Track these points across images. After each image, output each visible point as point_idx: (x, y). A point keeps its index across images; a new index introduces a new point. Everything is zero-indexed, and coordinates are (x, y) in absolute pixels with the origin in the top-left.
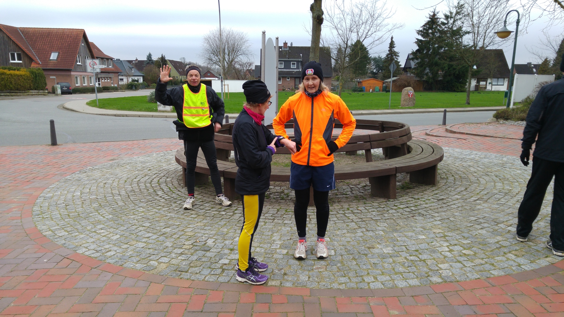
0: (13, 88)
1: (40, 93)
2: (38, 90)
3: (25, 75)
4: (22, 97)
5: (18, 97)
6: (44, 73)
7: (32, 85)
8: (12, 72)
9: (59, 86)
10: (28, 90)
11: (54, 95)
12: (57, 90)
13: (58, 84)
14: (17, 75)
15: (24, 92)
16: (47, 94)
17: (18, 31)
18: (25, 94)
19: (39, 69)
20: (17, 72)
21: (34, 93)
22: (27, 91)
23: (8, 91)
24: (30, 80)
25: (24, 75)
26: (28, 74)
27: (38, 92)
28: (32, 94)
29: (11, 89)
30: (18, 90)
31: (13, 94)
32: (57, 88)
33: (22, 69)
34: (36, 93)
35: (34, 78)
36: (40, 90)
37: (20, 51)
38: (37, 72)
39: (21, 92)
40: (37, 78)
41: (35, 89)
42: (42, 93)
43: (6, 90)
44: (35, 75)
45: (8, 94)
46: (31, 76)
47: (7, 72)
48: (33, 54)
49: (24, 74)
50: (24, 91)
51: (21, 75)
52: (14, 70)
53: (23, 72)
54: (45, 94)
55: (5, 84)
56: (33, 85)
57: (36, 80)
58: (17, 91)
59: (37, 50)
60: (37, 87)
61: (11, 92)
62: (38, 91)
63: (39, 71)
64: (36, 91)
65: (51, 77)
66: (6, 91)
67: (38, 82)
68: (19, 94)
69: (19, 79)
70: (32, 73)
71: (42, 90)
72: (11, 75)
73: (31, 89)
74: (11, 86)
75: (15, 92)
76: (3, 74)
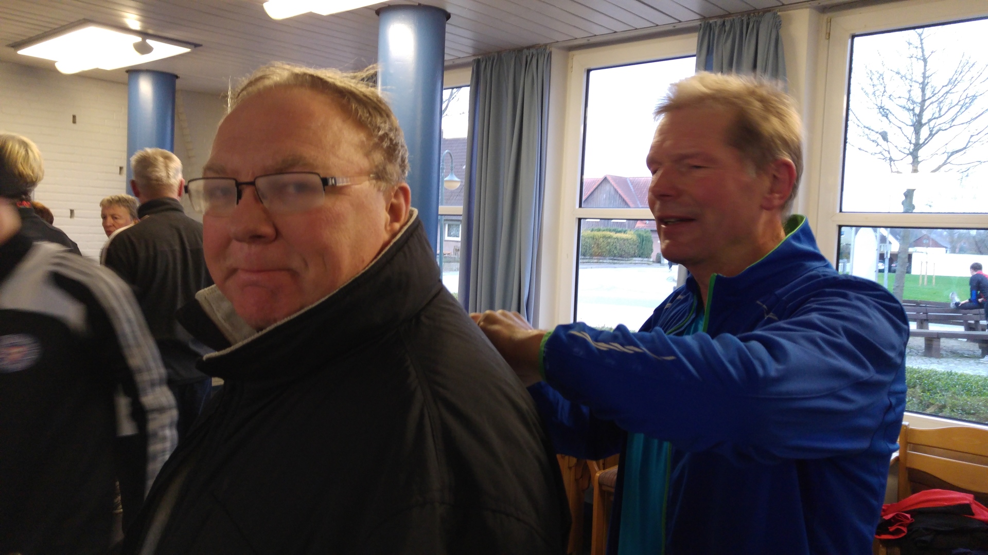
0: (617, 254)
1: (644, 262)
2: (642, 257)
3: (632, 239)
4: (624, 265)
5: (620, 266)
6: (652, 236)
7: (637, 251)
8: (619, 235)
10: (632, 257)
14: (623, 239)
15: (627, 259)
16: (651, 263)
18: (628, 262)
19: (647, 231)
21: (637, 262)
22: (630, 259)
23: (612, 258)
24: (636, 244)
25: (630, 239)
26: (634, 238)
27: (642, 261)
28: (634, 262)
29: (615, 256)
30: (621, 256)
31: (616, 261)
33: (628, 232)
34: (639, 262)
35: (640, 243)
36: (644, 258)
38: (645, 235)
39: (624, 259)
40: (644, 243)
41: (640, 257)
42: (646, 262)
43: (610, 256)
45: (611, 261)
46: (638, 240)
49: (630, 237)
50: (628, 258)
51: (627, 240)
52: (620, 232)
54: (649, 263)
55: (610, 250)
57: (642, 245)
58: (620, 258)
60: (642, 254)
61: (613, 260)
62: (642, 259)
64: (640, 259)
66: (610, 258)
68: (621, 262)
69: (624, 244)
71: (646, 257)
72: (617, 238)
73: (635, 257)
74: (615, 252)
75: (618, 260)
76: (609, 237)
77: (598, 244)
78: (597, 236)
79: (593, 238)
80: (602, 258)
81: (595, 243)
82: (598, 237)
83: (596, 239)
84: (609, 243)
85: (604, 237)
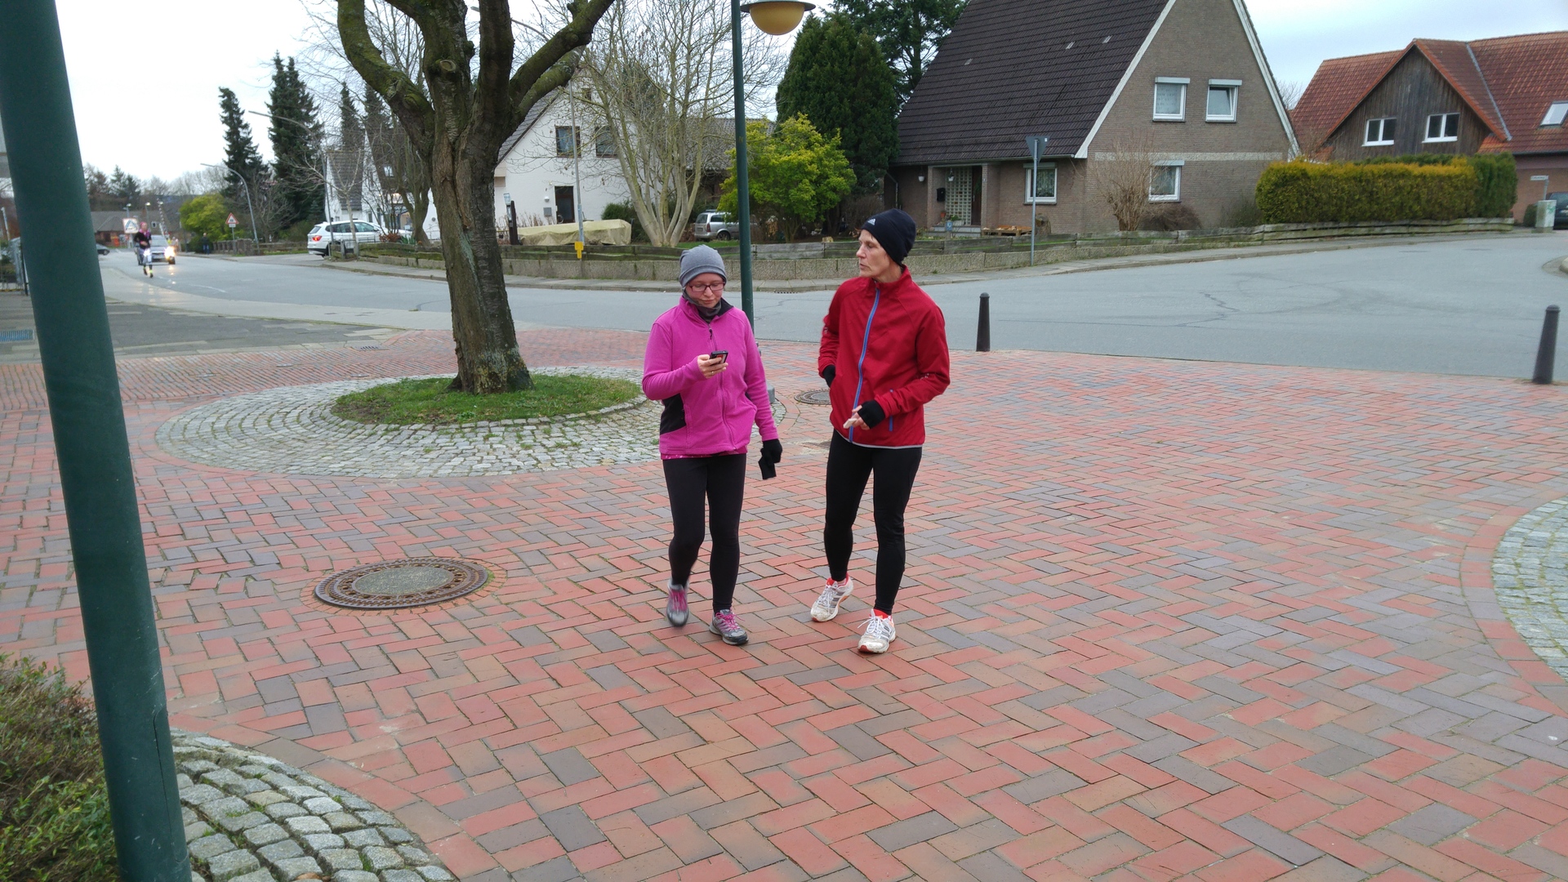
0: (1420, 213)
1: (1489, 227)
2: (1486, 217)
3: (1461, 175)
4: (1437, 237)
5: (1425, 239)
6: (1516, 168)
7: (1472, 204)
8: (1428, 169)
9: (1552, 204)
10: (1460, 217)
11: (1530, 230)
12: (1542, 217)
13: (1548, 198)
14: (1438, 176)
15: (1445, 223)
16: (1509, 228)
17: (1467, 51)
18: (1449, 229)
19: (1505, 156)
20: (1440, 169)
21: (1471, 227)
22: (1454, 222)
23: (1405, 222)
24: (1471, 188)
25: (1457, 176)
26: (1468, 173)
27: (1485, 224)
28: (1466, 228)
29: (1414, 217)
30: (1431, 217)
31: (1416, 229)
32: (1543, 211)
33: (1455, 160)
34: (1478, 227)
35: (1483, 185)
36: (1492, 217)
37: (1459, 109)
38: (1496, 165)
39: (1438, 223)
40: (1493, 183)
41: (1480, 216)
42: (1496, 227)
43: (1401, 219)
44: (1488, 175)
45: (1403, 230)
46: (1478, 178)
47: (1415, 169)
48: (1494, 113)
49: (1458, 173)
50: (1448, 219)
51: (1450, 177)
52: (1435, 162)
53: (1458, 167)
54: (1503, 228)
55: (1402, 203)
56: (1476, 203)
57: (1488, 188)
58: (1427, 222)
59: (1507, 102)
60: (1486, 208)
61: (1410, 226)
62: (1485, 221)
63: (1505, 161)
64: (1480, 220)
65: (1534, 178)
66: (1401, 223)
67: (1493, 194)
68: (1430, 230)
69: (1442, 188)
70: (1482, 167)
71: (1498, 216)
72: (1423, 177)
73: (1468, 216)
74: (1416, 208)
75: (1422, 226)
76: (1403, 175)
77: (1371, 193)
78: (1369, 174)
79: (1358, 179)
80: (1381, 224)
81: (1364, 190)
82: (1373, 174)
83: (1368, 181)
84: (1399, 190)
85: (1388, 175)
